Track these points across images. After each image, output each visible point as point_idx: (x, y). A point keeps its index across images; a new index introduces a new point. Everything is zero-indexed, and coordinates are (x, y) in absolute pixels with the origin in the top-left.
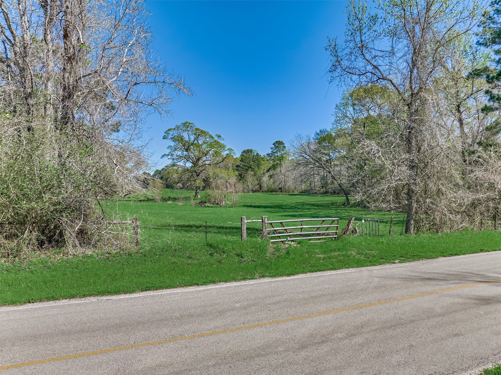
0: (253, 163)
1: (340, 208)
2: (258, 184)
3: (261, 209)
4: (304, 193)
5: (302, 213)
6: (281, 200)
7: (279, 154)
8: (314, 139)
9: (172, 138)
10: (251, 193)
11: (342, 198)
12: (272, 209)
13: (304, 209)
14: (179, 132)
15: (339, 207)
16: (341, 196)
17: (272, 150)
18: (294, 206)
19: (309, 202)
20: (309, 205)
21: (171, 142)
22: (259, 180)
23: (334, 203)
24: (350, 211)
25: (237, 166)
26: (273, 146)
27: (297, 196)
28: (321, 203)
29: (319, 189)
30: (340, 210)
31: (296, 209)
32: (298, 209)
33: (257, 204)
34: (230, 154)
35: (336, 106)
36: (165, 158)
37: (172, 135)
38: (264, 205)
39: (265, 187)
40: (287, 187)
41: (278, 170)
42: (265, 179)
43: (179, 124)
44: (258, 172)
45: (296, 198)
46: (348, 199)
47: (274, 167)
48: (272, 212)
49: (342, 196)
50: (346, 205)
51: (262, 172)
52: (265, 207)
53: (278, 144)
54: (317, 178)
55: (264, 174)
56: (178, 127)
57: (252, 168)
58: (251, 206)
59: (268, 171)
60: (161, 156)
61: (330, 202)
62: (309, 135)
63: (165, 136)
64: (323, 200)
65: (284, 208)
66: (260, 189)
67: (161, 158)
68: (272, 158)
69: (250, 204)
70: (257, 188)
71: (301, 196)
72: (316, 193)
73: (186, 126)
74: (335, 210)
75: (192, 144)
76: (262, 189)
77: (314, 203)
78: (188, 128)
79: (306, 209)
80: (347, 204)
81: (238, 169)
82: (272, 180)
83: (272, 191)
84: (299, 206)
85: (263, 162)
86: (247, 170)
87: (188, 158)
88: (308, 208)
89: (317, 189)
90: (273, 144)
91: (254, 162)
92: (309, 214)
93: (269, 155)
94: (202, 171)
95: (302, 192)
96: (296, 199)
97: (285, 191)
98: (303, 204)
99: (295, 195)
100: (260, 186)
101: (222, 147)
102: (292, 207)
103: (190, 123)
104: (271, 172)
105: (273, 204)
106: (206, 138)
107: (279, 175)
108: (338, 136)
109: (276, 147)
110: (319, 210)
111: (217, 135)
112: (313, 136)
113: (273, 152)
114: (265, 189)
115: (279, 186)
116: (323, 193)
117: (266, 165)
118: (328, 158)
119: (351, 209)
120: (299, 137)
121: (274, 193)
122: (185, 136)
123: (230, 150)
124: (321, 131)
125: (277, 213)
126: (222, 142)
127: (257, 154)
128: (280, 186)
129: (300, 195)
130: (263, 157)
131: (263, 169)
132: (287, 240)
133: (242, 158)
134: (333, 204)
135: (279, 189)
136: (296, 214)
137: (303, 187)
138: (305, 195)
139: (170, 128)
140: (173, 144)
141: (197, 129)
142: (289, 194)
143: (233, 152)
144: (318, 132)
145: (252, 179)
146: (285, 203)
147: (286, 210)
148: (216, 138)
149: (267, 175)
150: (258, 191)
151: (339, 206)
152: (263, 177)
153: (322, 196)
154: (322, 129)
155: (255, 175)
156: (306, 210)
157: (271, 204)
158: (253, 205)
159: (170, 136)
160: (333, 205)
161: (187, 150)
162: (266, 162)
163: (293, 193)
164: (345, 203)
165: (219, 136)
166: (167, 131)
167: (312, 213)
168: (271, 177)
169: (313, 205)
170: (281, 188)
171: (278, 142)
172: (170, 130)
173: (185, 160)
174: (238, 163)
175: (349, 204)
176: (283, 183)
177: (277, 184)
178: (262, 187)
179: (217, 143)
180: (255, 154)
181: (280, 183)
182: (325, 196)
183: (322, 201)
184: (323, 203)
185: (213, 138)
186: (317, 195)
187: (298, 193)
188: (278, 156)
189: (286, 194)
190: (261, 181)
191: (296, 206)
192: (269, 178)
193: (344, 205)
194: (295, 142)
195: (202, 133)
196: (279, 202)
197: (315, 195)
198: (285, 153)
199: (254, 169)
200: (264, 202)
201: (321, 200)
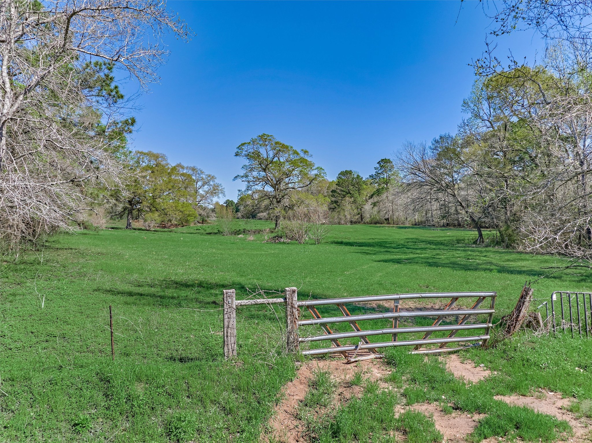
0: (352, 187)
1: (470, 248)
2: (359, 214)
3: (354, 247)
4: (417, 225)
5: (412, 256)
6: (385, 235)
7: (385, 175)
8: (431, 148)
9: (247, 155)
10: (349, 225)
11: (473, 233)
12: (369, 248)
13: (416, 249)
14: (255, 147)
15: (468, 247)
16: (469, 230)
17: (376, 171)
18: (402, 244)
19: (424, 238)
20: (423, 242)
21: (245, 160)
22: (360, 208)
23: (460, 240)
24: (488, 254)
25: (333, 191)
26: (378, 166)
27: (408, 230)
28: (441, 239)
29: (439, 220)
30: (471, 251)
31: (405, 249)
32: (407, 248)
33: (351, 241)
34: (320, 174)
35: (464, 103)
36: (239, 180)
37: (246, 151)
38: (360, 241)
39: (367, 217)
40: (395, 217)
41: (384, 196)
42: (368, 207)
43: (255, 137)
44: (359, 199)
45: (406, 232)
46: (481, 235)
47: (378, 192)
48: (367, 254)
49: (471, 230)
50: (478, 243)
51: (364, 198)
52: (361, 245)
53: (384, 163)
54: (435, 205)
55: (366, 201)
56: (254, 141)
57: (351, 194)
58: (341, 243)
59: (371, 197)
60: (233, 178)
61: (454, 239)
62: (424, 143)
63: (238, 152)
64: (443, 235)
65: (387, 247)
66: (361, 220)
67: (234, 180)
68: (377, 180)
69: (340, 240)
70: (357, 219)
71: (413, 230)
72: (434, 225)
73: (264, 139)
74: (464, 251)
75: (272, 162)
76: (363, 220)
77: (431, 239)
78: (266, 141)
79: (420, 249)
80: (480, 242)
81: (334, 195)
82: (376, 209)
83: (376, 223)
84: (410, 244)
85: (365, 186)
86: (344, 196)
87: (267, 181)
88: (423, 246)
89: (436, 220)
90: (378, 163)
91: (353, 185)
92: (422, 258)
93: (372, 177)
94: (283, 197)
95: (416, 225)
96: (406, 234)
97: (392, 223)
98: (416, 241)
99: (405, 228)
100: (361, 216)
101: (310, 165)
102: (399, 245)
103: (268, 136)
104: (375, 199)
105: (374, 241)
106: (289, 155)
107: (385, 203)
108: (467, 143)
109: (381, 167)
110: (438, 252)
111: (303, 150)
112: (429, 144)
113: (378, 173)
114: (368, 220)
115: (384, 216)
116: (444, 226)
117: (369, 190)
118: (451, 179)
119: (487, 249)
120: (410, 146)
121: (379, 225)
122: (263, 151)
123: (320, 169)
124: (441, 138)
125: (374, 254)
126: (309, 159)
127: (358, 175)
128: (387, 217)
129: (412, 228)
130: (366, 180)
131: (366, 194)
132: (355, 349)
133: (338, 182)
134: (458, 241)
135: (386, 219)
136: (403, 257)
137: (416, 217)
138: (420, 228)
139: (243, 143)
140: (247, 162)
141: (277, 143)
142: (397, 227)
143: (324, 172)
144: (438, 138)
145: (350, 207)
146: (390, 239)
147: (389, 250)
148: (302, 155)
149: (371, 201)
150: (359, 223)
151: (468, 245)
152: (365, 204)
153: (442, 230)
154: (443, 134)
155: (355, 202)
156: (418, 251)
157: (371, 241)
158: (344, 241)
159: (244, 153)
160: (458, 243)
161: (264, 170)
162: (369, 186)
163: (404, 226)
164: (477, 240)
165: (306, 152)
166: (239, 146)
167: (427, 255)
168: (374, 204)
169: (430, 243)
170: (388, 219)
171: (383, 160)
172: (243, 144)
173: (264, 182)
174: (334, 187)
175: (483, 242)
176: (391, 212)
177: (382, 213)
178: (363, 218)
179: (302, 160)
180: (355, 176)
181: (386, 213)
182: (447, 230)
183: (442, 237)
184: (445, 240)
185: (298, 154)
186: (435, 228)
187: (409, 225)
188: (383, 178)
189: (393, 227)
190: (363, 210)
191: (406, 244)
192: (372, 206)
193: (475, 243)
194: (404, 153)
195: (284, 148)
196: (382, 237)
197: (432, 228)
198: (393, 175)
199: (353, 194)
200: (362, 237)
201: (441, 235)
